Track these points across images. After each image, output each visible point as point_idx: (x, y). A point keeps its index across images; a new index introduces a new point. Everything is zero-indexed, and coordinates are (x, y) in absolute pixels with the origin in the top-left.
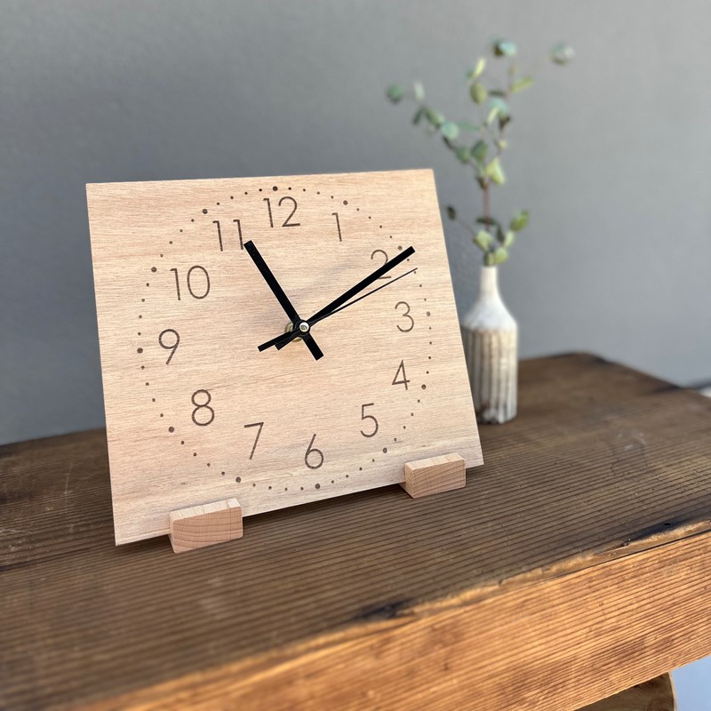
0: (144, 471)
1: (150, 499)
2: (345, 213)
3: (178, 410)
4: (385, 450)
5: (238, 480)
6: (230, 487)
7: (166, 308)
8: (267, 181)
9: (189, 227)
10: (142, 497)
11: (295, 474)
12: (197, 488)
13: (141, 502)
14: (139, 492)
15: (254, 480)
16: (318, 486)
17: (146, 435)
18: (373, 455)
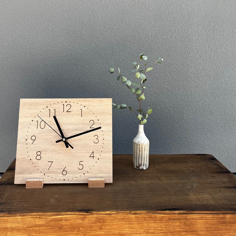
0: (23, 168)
1: (23, 175)
2: (84, 110)
3: (33, 155)
4: (84, 174)
5: (44, 174)
6: (42, 176)
7: (34, 130)
8: (64, 100)
9: (42, 111)
10: (21, 174)
11: (59, 176)
12: (34, 174)
13: (21, 175)
14: (21, 173)
15: (48, 175)
16: (64, 180)
17: (25, 160)
18: (80, 174)
